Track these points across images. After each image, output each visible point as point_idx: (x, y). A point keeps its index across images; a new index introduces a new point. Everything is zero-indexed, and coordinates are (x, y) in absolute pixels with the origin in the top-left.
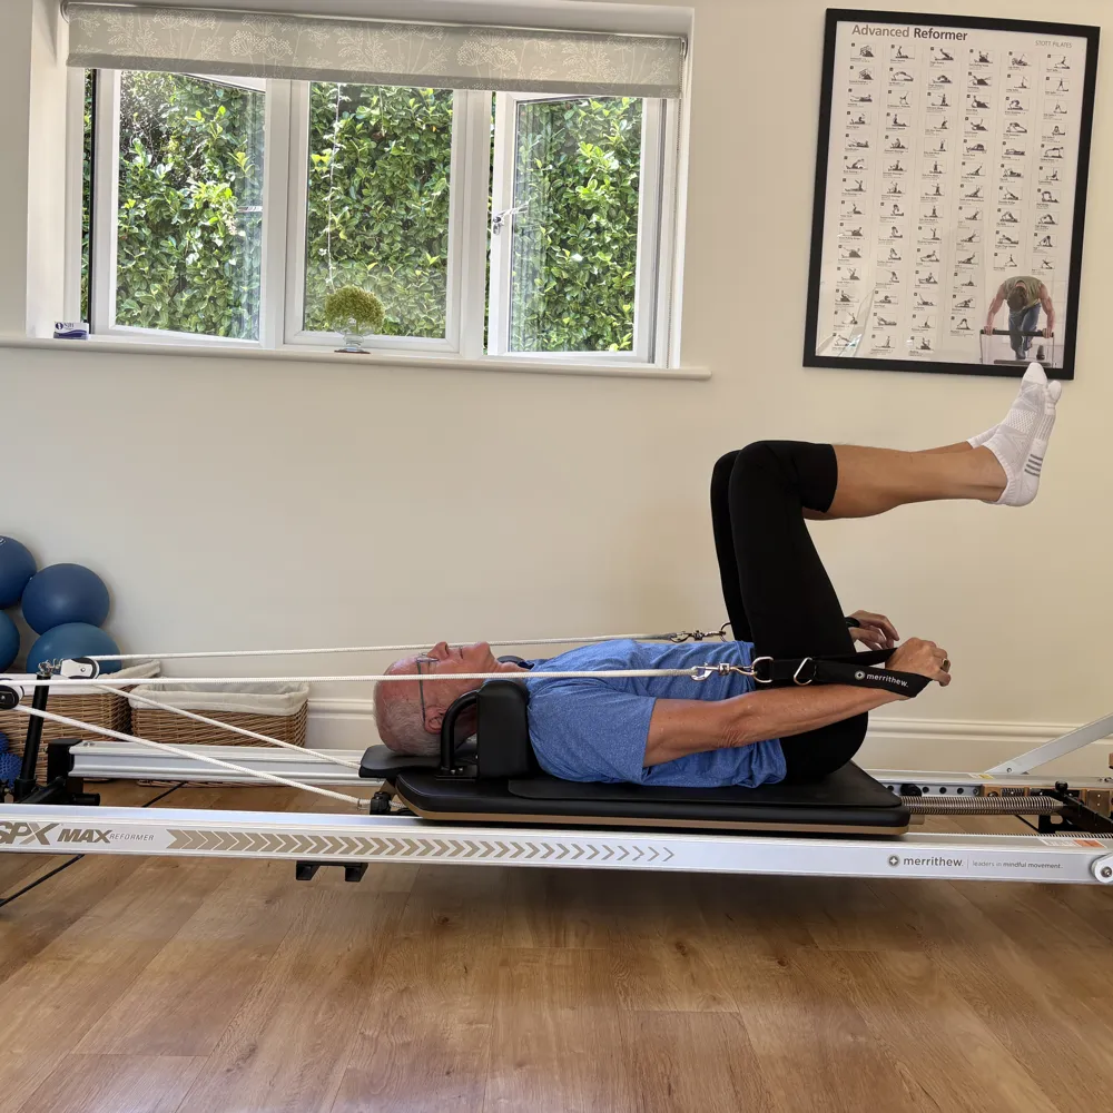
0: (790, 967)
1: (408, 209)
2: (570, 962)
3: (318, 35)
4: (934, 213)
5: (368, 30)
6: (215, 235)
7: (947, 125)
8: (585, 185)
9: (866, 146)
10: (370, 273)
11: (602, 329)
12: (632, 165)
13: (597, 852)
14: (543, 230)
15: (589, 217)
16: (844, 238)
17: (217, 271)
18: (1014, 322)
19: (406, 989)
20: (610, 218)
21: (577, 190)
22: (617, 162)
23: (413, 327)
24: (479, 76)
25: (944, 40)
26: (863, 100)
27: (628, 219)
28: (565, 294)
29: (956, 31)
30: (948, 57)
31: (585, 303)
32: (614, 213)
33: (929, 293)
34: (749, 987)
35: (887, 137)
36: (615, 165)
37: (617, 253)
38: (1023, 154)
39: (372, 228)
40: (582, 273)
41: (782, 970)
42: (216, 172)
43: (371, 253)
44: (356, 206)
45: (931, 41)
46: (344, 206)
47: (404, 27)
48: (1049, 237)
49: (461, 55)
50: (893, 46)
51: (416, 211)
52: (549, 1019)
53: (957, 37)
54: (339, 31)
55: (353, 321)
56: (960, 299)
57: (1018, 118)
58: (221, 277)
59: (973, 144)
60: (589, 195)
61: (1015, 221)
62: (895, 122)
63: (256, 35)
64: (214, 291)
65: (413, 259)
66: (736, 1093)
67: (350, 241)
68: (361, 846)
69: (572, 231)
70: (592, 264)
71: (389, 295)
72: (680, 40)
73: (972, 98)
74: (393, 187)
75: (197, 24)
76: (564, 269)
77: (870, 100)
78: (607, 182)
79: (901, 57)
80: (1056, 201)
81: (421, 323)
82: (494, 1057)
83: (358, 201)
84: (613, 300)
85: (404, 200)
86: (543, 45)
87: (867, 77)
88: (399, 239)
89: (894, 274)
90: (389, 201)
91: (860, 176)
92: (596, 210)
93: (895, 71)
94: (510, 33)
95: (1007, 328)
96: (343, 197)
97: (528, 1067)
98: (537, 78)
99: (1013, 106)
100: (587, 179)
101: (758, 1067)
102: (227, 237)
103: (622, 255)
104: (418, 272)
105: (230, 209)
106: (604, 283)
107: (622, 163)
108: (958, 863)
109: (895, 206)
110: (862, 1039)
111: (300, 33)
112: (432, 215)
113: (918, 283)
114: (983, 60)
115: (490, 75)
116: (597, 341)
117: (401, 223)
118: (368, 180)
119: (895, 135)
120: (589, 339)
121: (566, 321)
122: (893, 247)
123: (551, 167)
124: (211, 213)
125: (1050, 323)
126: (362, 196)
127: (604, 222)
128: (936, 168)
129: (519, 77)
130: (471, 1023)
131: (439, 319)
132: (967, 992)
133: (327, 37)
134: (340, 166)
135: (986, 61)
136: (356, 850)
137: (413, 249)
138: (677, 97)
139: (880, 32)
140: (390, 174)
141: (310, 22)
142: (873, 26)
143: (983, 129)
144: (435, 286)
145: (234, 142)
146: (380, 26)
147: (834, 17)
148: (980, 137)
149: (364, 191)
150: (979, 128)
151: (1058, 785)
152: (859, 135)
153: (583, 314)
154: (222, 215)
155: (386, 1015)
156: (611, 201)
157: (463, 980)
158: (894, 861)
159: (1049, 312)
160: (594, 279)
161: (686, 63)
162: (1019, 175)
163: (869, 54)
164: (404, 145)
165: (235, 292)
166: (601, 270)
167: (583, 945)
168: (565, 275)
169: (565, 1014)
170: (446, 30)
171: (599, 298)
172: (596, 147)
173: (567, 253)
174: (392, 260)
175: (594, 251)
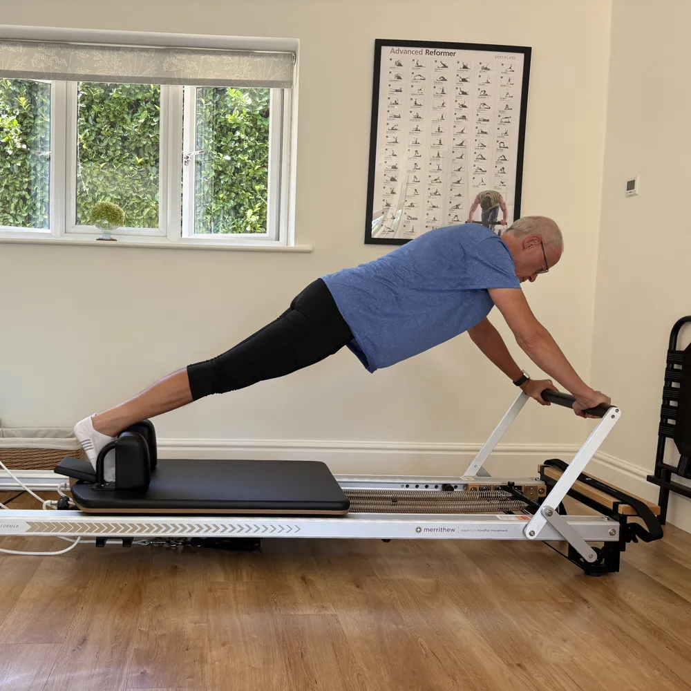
0: (362, 589)
1: (124, 130)
2: (245, 589)
3: (82, 55)
4: (438, 155)
5: (111, 52)
6: (7, 148)
7: (445, 105)
8: (231, 114)
9: (399, 117)
10: (102, 169)
11: (243, 200)
12: (259, 101)
13: (259, 529)
14: (206, 141)
15: (234, 133)
16: (387, 170)
17: (8, 169)
18: (485, 216)
19: (159, 605)
20: (247, 134)
21: (226, 117)
22: (250, 100)
23: (128, 201)
24: (176, 77)
25: (443, 56)
26: (397, 91)
27: (257, 134)
28: (220, 180)
29: (450, 51)
30: (445, 66)
31: (232, 185)
32: (249, 130)
33: (435, 200)
34: (341, 600)
35: (411, 112)
36: (249, 101)
37: (251, 155)
38: (488, 121)
39: (103, 141)
40: (230, 167)
41: (358, 590)
42: (7, 109)
43: (102, 157)
44: (93, 128)
45: (434, 57)
46: (86, 128)
47: (132, 49)
48: (503, 168)
49: (165, 65)
50: (413, 60)
51: (129, 131)
52: (237, 620)
53: (450, 54)
54: (94, 52)
55: (106, 222)
56: (454, 204)
57: (485, 100)
58: (12, 173)
59: (459, 115)
60: (234, 120)
61: (484, 159)
62: (416, 103)
63: (47, 55)
64: (8, 181)
65: (128, 160)
66: (336, 656)
67: (90, 150)
68: (131, 528)
69: (225, 142)
70: (236, 161)
71: (113, 182)
72: (291, 55)
73: (459, 90)
74: (115, 116)
75: (12, 49)
76: (220, 165)
77: (401, 91)
78: (245, 111)
79: (419, 66)
80: (507, 147)
81: (133, 199)
82: (210, 640)
83: (94, 125)
84: (249, 183)
85: (121, 124)
86: (213, 59)
87: (399, 78)
88: (119, 148)
89: (416, 190)
90: (113, 125)
91: (396, 134)
92: (238, 129)
93: (415, 75)
94: (193, 52)
95: (480, 220)
96: (85, 123)
97: (228, 645)
98: (210, 78)
99: (482, 93)
100: (232, 111)
101: (347, 642)
102: (15, 148)
103: (254, 155)
104: (131, 168)
105: (16, 132)
106: (244, 173)
107: (254, 100)
108: (453, 530)
109: (416, 151)
110: (401, 627)
111: (72, 54)
112: (139, 133)
113: (429, 195)
114: (465, 67)
115: (182, 77)
116: (240, 208)
117: (120, 138)
118: (99, 113)
119: (416, 111)
120: (235, 206)
121: (221, 196)
122: (416, 174)
123: (211, 103)
124: (5, 135)
125: (505, 216)
126: (96, 122)
127: (243, 136)
128: (439, 130)
129: (199, 77)
130: (196, 623)
131: (144, 197)
132: (456, 600)
133: (88, 56)
134: (83, 105)
135: (467, 68)
136: (128, 531)
137: (127, 154)
138: (291, 87)
139: (406, 52)
140: (113, 109)
141: (77, 47)
142: (402, 49)
143: (465, 107)
144: (141, 176)
145: (18, 91)
146: (118, 49)
147: (380, 44)
148: (464, 112)
149: (97, 119)
150: (463, 106)
151: (509, 483)
152: (396, 110)
153: (231, 191)
154: (12, 136)
155: (151, 620)
156: (247, 123)
157: (189, 600)
158: (419, 530)
159: (504, 211)
160: (238, 170)
161: (295, 66)
162: (486, 133)
163: (400, 65)
164: (121, 91)
165: (20, 182)
166: (242, 165)
167: (251, 579)
168: (220, 169)
169: (245, 617)
170: (156, 50)
171: (241, 182)
172: (238, 91)
173: (221, 155)
174: (115, 161)
175: (237, 153)
